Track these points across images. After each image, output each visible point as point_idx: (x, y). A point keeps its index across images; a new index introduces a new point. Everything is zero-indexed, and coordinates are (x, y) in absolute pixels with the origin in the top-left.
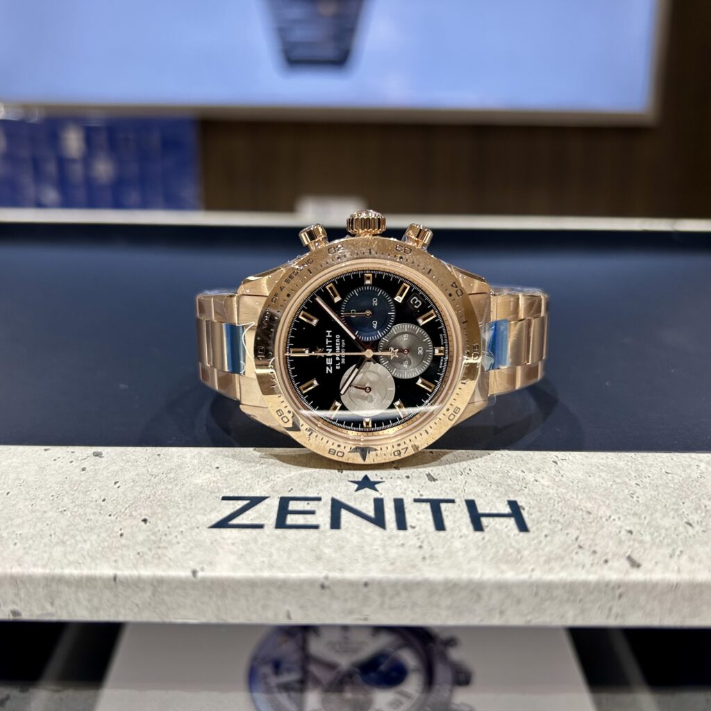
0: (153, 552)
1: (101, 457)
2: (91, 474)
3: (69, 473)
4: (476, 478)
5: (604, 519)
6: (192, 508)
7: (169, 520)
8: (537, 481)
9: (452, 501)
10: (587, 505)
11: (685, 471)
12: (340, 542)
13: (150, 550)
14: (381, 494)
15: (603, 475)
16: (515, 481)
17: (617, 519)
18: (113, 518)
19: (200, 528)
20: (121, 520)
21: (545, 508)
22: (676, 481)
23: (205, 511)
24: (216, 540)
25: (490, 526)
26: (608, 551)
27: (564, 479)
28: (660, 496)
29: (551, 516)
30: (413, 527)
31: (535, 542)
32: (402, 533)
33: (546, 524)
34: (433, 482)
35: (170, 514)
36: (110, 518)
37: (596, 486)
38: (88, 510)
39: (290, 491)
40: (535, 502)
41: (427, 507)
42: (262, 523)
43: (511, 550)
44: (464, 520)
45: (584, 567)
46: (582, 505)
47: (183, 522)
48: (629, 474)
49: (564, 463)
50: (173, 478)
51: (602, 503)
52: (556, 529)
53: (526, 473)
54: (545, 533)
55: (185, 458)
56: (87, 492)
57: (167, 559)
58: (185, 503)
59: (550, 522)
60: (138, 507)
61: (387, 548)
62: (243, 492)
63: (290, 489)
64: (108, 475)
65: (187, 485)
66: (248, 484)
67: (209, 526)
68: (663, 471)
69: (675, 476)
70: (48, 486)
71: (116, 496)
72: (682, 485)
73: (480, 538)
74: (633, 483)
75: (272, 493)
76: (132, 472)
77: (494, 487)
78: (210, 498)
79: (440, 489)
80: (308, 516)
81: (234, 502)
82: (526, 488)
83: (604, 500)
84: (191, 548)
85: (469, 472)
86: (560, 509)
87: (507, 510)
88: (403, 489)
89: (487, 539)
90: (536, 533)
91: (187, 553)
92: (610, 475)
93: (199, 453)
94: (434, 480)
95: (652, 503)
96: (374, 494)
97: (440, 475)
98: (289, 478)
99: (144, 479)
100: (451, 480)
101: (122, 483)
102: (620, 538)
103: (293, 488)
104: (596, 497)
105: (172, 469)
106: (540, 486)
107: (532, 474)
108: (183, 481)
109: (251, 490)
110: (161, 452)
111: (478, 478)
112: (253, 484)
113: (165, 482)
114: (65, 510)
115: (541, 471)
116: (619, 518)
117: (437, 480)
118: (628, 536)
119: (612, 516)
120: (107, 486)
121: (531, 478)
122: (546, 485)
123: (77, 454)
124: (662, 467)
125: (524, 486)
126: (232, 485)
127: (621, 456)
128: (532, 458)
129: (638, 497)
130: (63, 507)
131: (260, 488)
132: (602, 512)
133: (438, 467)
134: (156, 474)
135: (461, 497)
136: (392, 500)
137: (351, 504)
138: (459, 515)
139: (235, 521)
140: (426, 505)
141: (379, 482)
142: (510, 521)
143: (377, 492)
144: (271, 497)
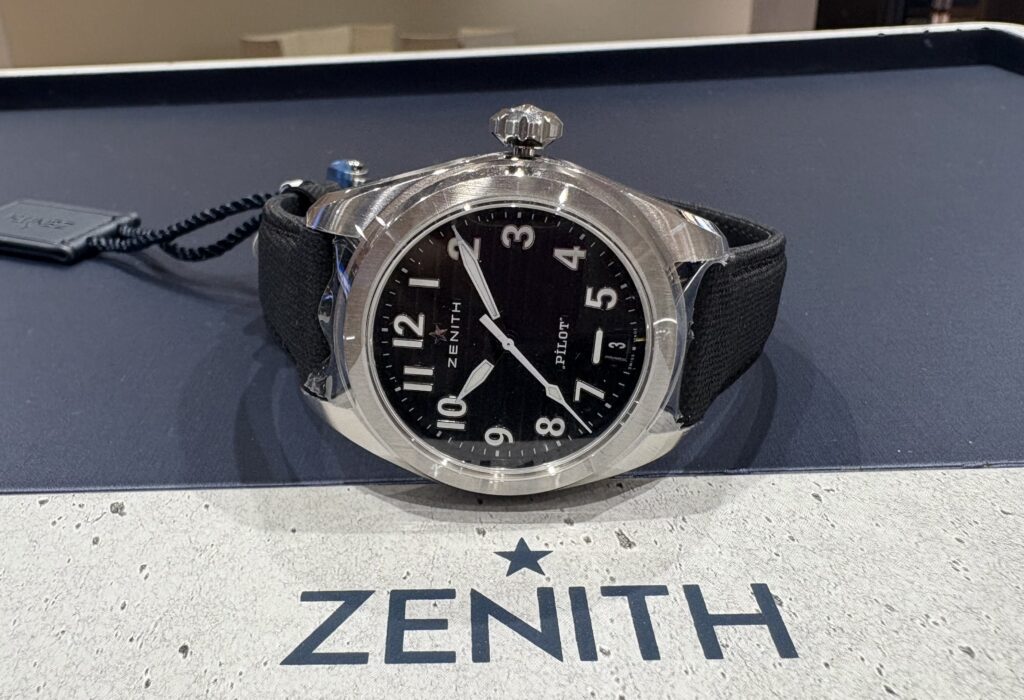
2: (105, 550)
3: (73, 549)
4: (696, 538)
5: (918, 622)
8: (793, 540)
9: (662, 590)
10: (884, 592)
14: (548, 579)
15: (899, 520)
16: (758, 541)
17: (939, 621)
18: (135, 645)
19: (270, 664)
20: (148, 649)
21: (815, 602)
23: (276, 626)
25: (730, 645)
27: (836, 534)
28: (1003, 565)
29: (829, 619)
31: (811, 680)
32: (588, 665)
33: (822, 636)
34: (629, 549)
36: (130, 646)
37: (892, 547)
38: (98, 630)
39: (405, 578)
40: (798, 588)
41: (622, 604)
42: (364, 651)
44: (687, 633)
46: (876, 591)
48: (942, 517)
49: (832, 497)
50: (230, 555)
51: (908, 585)
52: (842, 649)
53: (774, 523)
54: (823, 661)
56: (98, 589)
59: (829, 634)
62: (333, 583)
63: (404, 573)
64: (133, 552)
65: (248, 569)
66: (340, 565)
68: (998, 508)
70: (40, 580)
71: (142, 596)
73: (719, 673)
74: (952, 536)
75: (378, 584)
76: (168, 544)
77: (726, 556)
78: (283, 596)
79: (642, 564)
80: (437, 634)
81: (321, 603)
82: (777, 555)
83: (911, 578)
85: (683, 524)
87: (753, 607)
88: (583, 567)
89: (728, 676)
90: (809, 659)
92: (910, 521)
93: (266, 500)
94: (630, 545)
95: (992, 581)
96: (537, 580)
97: (637, 534)
98: (403, 550)
99: (184, 558)
100: (656, 543)
101: (150, 568)
102: (954, 666)
103: (409, 570)
104: (897, 572)
105: (226, 535)
106: (801, 550)
107: (783, 525)
108: (242, 560)
109: (346, 576)
110: (210, 500)
111: (699, 538)
112: (349, 564)
113: (216, 563)
114: (63, 632)
115: (797, 517)
116: (944, 619)
117: (635, 544)
118: (967, 662)
119: (930, 615)
120: (129, 576)
121: (783, 534)
122: (809, 547)
123: (87, 509)
124: (993, 500)
125: (775, 551)
126: (317, 568)
127: (921, 478)
128: (779, 490)
129: (966, 570)
130: (61, 625)
131: (359, 573)
132: (911, 605)
133: (632, 516)
134: (203, 548)
135: (676, 580)
136: (567, 591)
137: (502, 603)
138: (678, 623)
139: (323, 648)
140: (622, 602)
141: (545, 553)
142: (763, 632)
143: (541, 576)
144: (377, 593)
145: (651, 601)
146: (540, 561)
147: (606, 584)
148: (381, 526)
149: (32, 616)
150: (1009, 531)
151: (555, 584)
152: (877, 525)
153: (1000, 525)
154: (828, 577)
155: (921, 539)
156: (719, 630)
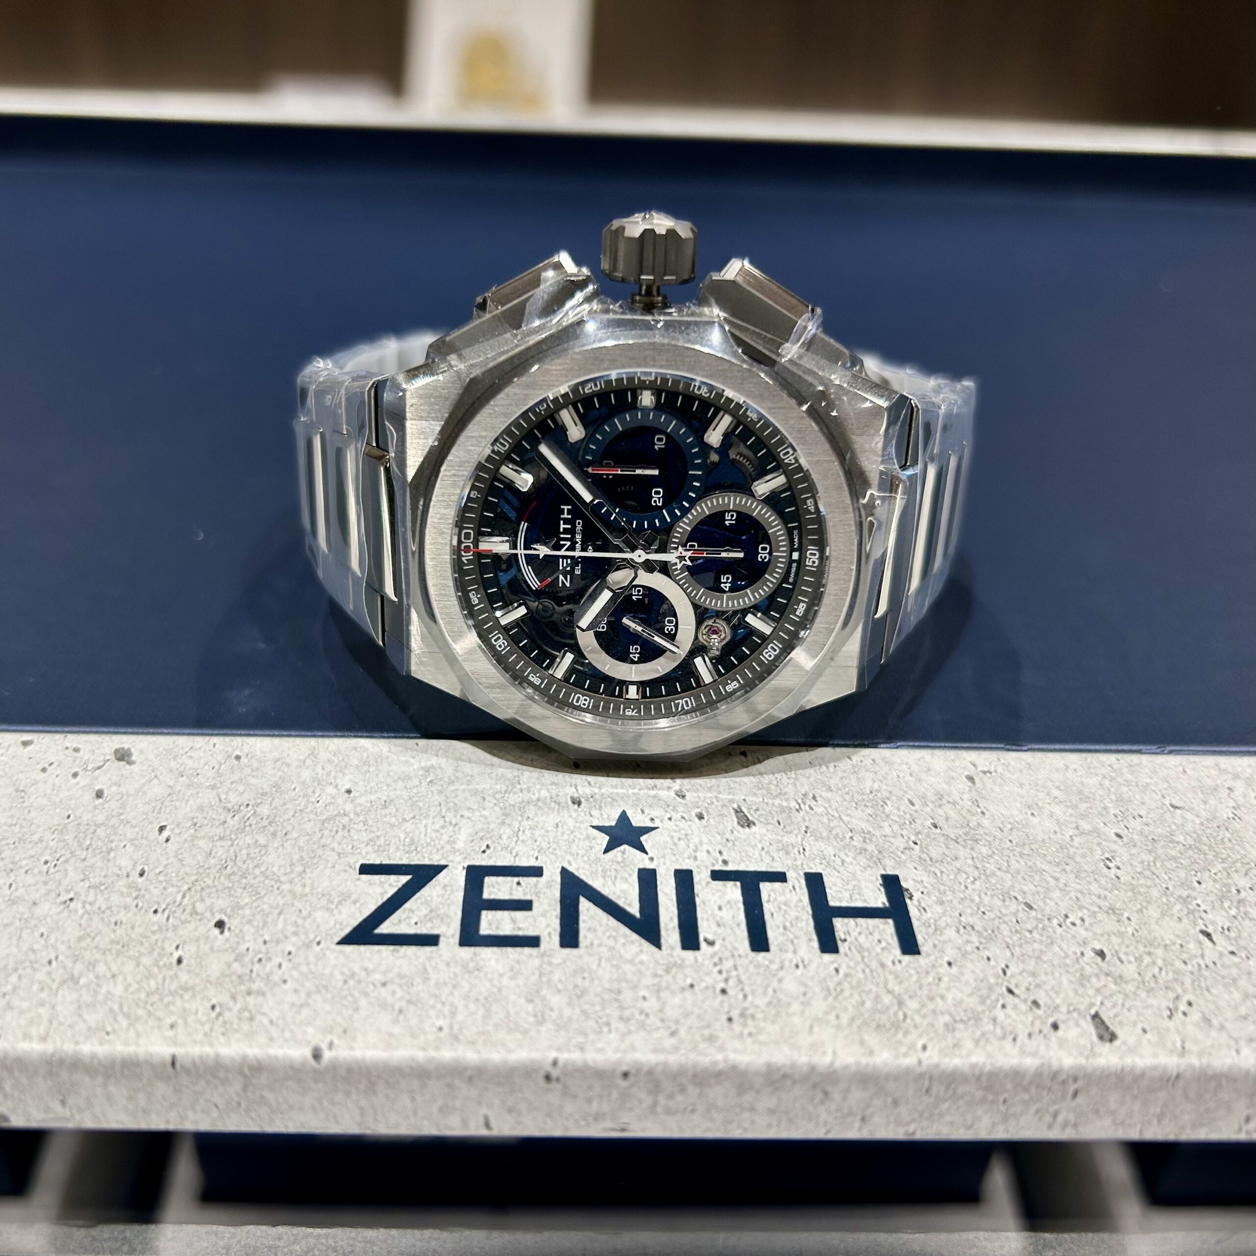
0: (239, 1006)
1: (130, 763)
2: (114, 805)
3: (72, 803)
4: (825, 820)
5: (1055, 922)
6: (306, 895)
7: (265, 924)
8: (936, 827)
9: (780, 877)
10: (1025, 888)
11: (1205, 802)
12: (579, 981)
13: (234, 998)
14: (652, 859)
15: (1058, 810)
16: (896, 827)
17: (1078, 922)
18: (161, 917)
19: (322, 945)
20: (177, 922)
21: (949, 896)
22: (1189, 827)
23: (330, 901)
24: (353, 975)
25: (849, 939)
26: (1058, 1001)
27: (986, 822)
28: (1158, 864)
29: (960, 915)
30: (711, 943)
31: (930, 979)
32: (689, 954)
33: (951, 933)
34: (747, 829)
35: (265, 907)
36: (155, 918)
37: (1043, 840)
38: (115, 899)
39: (484, 852)
40: (933, 880)
41: (734, 891)
42: (435, 932)
43: (887, 999)
44: (803, 924)
45: (1015, 1039)
46: (1017, 886)
47: (290, 929)
48: (1105, 808)
49: (987, 779)
50: (268, 817)
51: (1052, 882)
52: (969, 948)
53: (917, 807)
54: (946, 959)
55: (288, 765)
56: (109, 853)
57: (265, 1021)
58: (291, 882)
59: (958, 931)
60: (208, 891)
61: (665, 994)
62: (398, 854)
63: (484, 848)
64: (147, 808)
65: (295, 835)
66: (407, 834)
67: (338, 939)
68: (1167, 802)
69: (1189, 815)
70: (35, 838)
71: (165, 862)
72: (1198, 839)
73: (832, 968)
74: (1111, 832)
75: (451, 858)
76: (191, 802)
77: (857, 842)
78: (338, 868)
79: (760, 846)
80: (519, 915)
81: (383, 878)
82: (916, 843)
83: (1058, 875)
84: (309, 995)
85: (813, 803)
86: (977, 899)
87: (880, 900)
88: (692, 846)
89: (842, 972)
90: (932, 958)
91: (302, 1006)
92: (1070, 811)
93: (313, 753)
94: (749, 824)
95: (1142, 881)
96: (639, 860)
97: (758, 813)
98: (483, 820)
99: (214, 820)
100: (779, 823)
101: (172, 830)
102: (1082, 969)
103: (489, 842)
104: (1043, 867)
105: (264, 794)
106: (942, 839)
107: (928, 810)
108: (285, 824)
109: (413, 847)
110: (241, 750)
111: (829, 819)
112: (417, 832)
113: (253, 827)
114: (71, 900)
115: (944, 801)
116: (1083, 920)
117: (754, 824)
118: (1097, 964)
119: (1069, 915)
120: (146, 838)
121: (926, 819)
122: (952, 836)
123: (84, 755)
124: (1164, 792)
125: (913, 838)
126: (378, 837)
127: (1092, 763)
128: (929, 769)
129: (1118, 868)
130: (68, 891)
131: (428, 844)
132: (1052, 903)
133: (755, 791)
134: (236, 808)
135: (797, 866)
136: (672, 873)
137: (597, 884)
138: (793, 914)
139: (385, 928)
140: (734, 887)
141: (647, 830)
142: (886, 927)
143: (644, 855)
144: (449, 867)
145: (766, 888)
146: (643, 839)
147: (717, 868)
148: (457, 790)
149: (30, 879)
150: (1174, 827)
151: (659, 865)
152: (1033, 814)
153: (1165, 820)
154: (967, 870)
155: (1076, 832)
156: (839, 923)
